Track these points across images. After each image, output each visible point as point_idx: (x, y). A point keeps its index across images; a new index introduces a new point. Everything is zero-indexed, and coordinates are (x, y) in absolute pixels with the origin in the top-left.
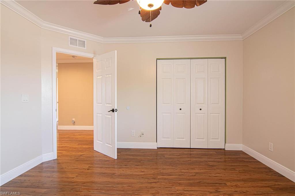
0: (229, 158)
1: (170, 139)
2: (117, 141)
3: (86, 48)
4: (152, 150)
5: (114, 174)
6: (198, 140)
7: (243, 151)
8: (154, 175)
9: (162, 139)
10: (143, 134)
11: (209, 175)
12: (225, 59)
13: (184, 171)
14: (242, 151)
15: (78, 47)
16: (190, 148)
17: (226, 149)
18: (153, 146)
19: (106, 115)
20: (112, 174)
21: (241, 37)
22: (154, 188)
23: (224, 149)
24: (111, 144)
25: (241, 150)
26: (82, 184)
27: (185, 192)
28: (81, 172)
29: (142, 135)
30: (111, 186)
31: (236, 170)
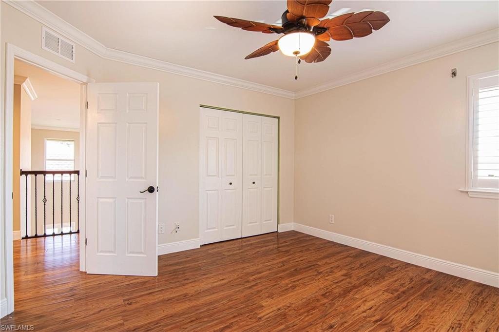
0: (292, 240)
1: (217, 229)
2: (159, 244)
3: (73, 61)
4: (195, 251)
5: (186, 295)
6: (250, 225)
7: (296, 230)
8: (242, 279)
9: (206, 231)
10: (178, 227)
11: (295, 261)
12: (277, 119)
13: (269, 264)
14: (294, 231)
15: (59, 55)
16: (242, 238)
17: (279, 231)
18: (193, 244)
19: (128, 198)
20: (184, 295)
21: (294, 95)
22: (261, 291)
23: (277, 232)
24: (143, 251)
25: (293, 229)
26: (155, 325)
27: (296, 283)
28: (122, 312)
29: (177, 230)
30: (205, 310)
31: (311, 250)
